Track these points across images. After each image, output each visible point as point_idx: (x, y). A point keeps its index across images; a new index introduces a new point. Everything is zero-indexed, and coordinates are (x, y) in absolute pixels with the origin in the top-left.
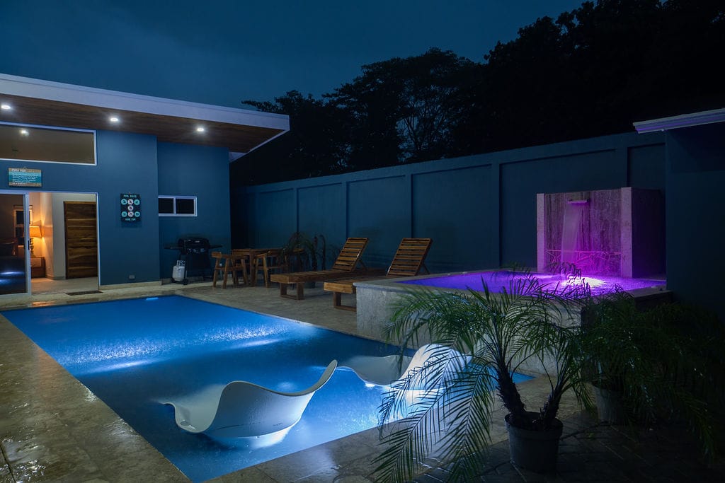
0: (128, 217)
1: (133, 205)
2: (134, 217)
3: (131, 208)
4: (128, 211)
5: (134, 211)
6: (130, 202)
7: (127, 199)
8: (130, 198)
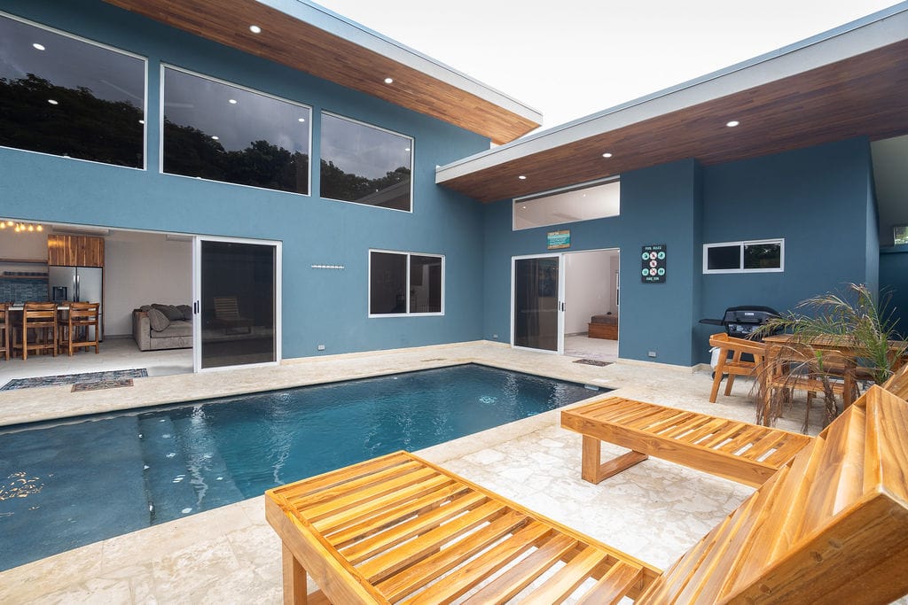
0: (649, 275)
1: (657, 259)
2: (657, 275)
3: (653, 264)
4: (650, 268)
5: (657, 268)
6: (653, 255)
7: (650, 252)
8: (653, 251)
